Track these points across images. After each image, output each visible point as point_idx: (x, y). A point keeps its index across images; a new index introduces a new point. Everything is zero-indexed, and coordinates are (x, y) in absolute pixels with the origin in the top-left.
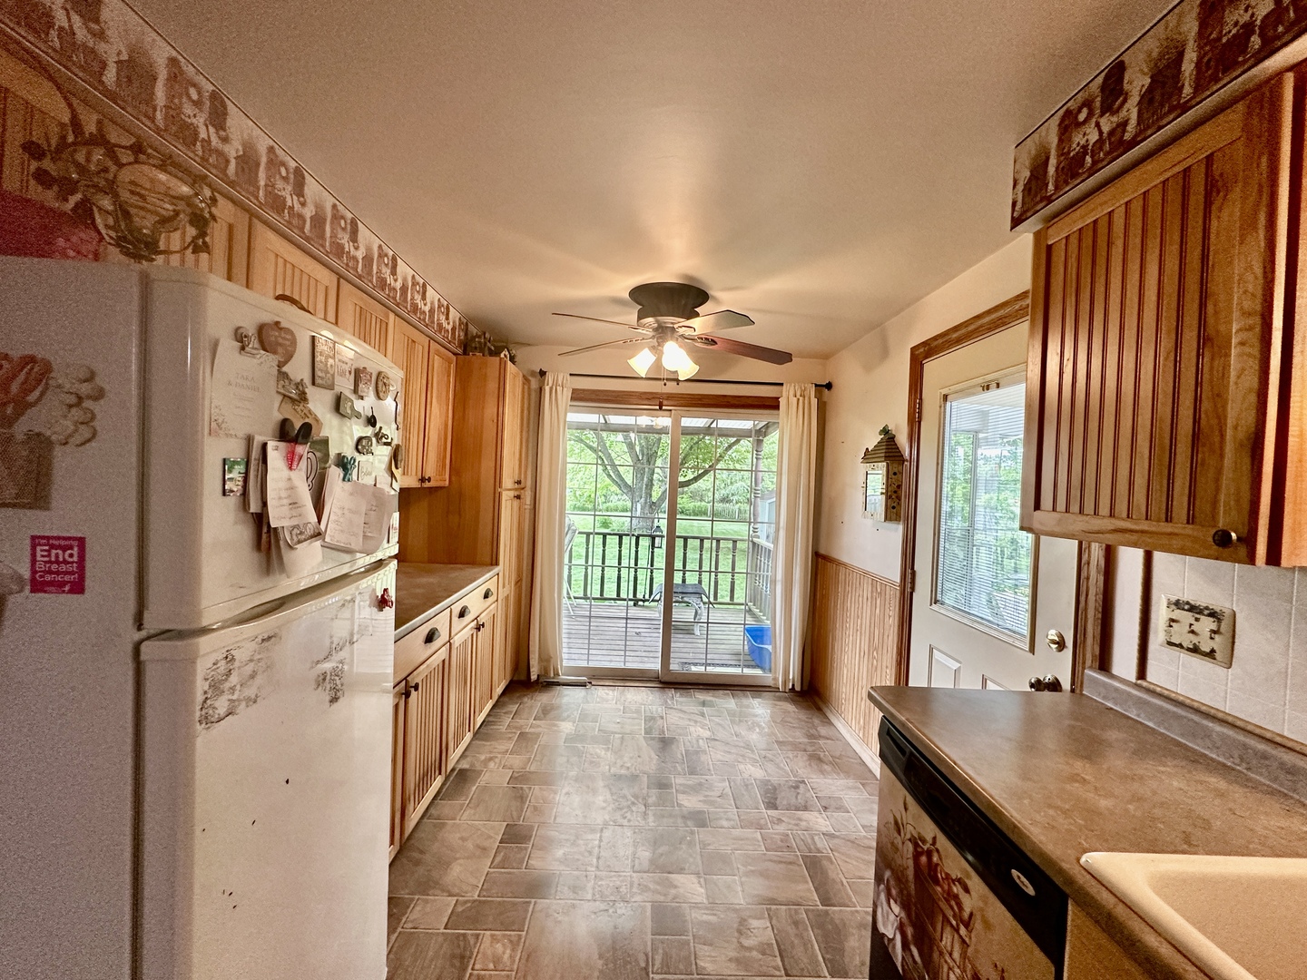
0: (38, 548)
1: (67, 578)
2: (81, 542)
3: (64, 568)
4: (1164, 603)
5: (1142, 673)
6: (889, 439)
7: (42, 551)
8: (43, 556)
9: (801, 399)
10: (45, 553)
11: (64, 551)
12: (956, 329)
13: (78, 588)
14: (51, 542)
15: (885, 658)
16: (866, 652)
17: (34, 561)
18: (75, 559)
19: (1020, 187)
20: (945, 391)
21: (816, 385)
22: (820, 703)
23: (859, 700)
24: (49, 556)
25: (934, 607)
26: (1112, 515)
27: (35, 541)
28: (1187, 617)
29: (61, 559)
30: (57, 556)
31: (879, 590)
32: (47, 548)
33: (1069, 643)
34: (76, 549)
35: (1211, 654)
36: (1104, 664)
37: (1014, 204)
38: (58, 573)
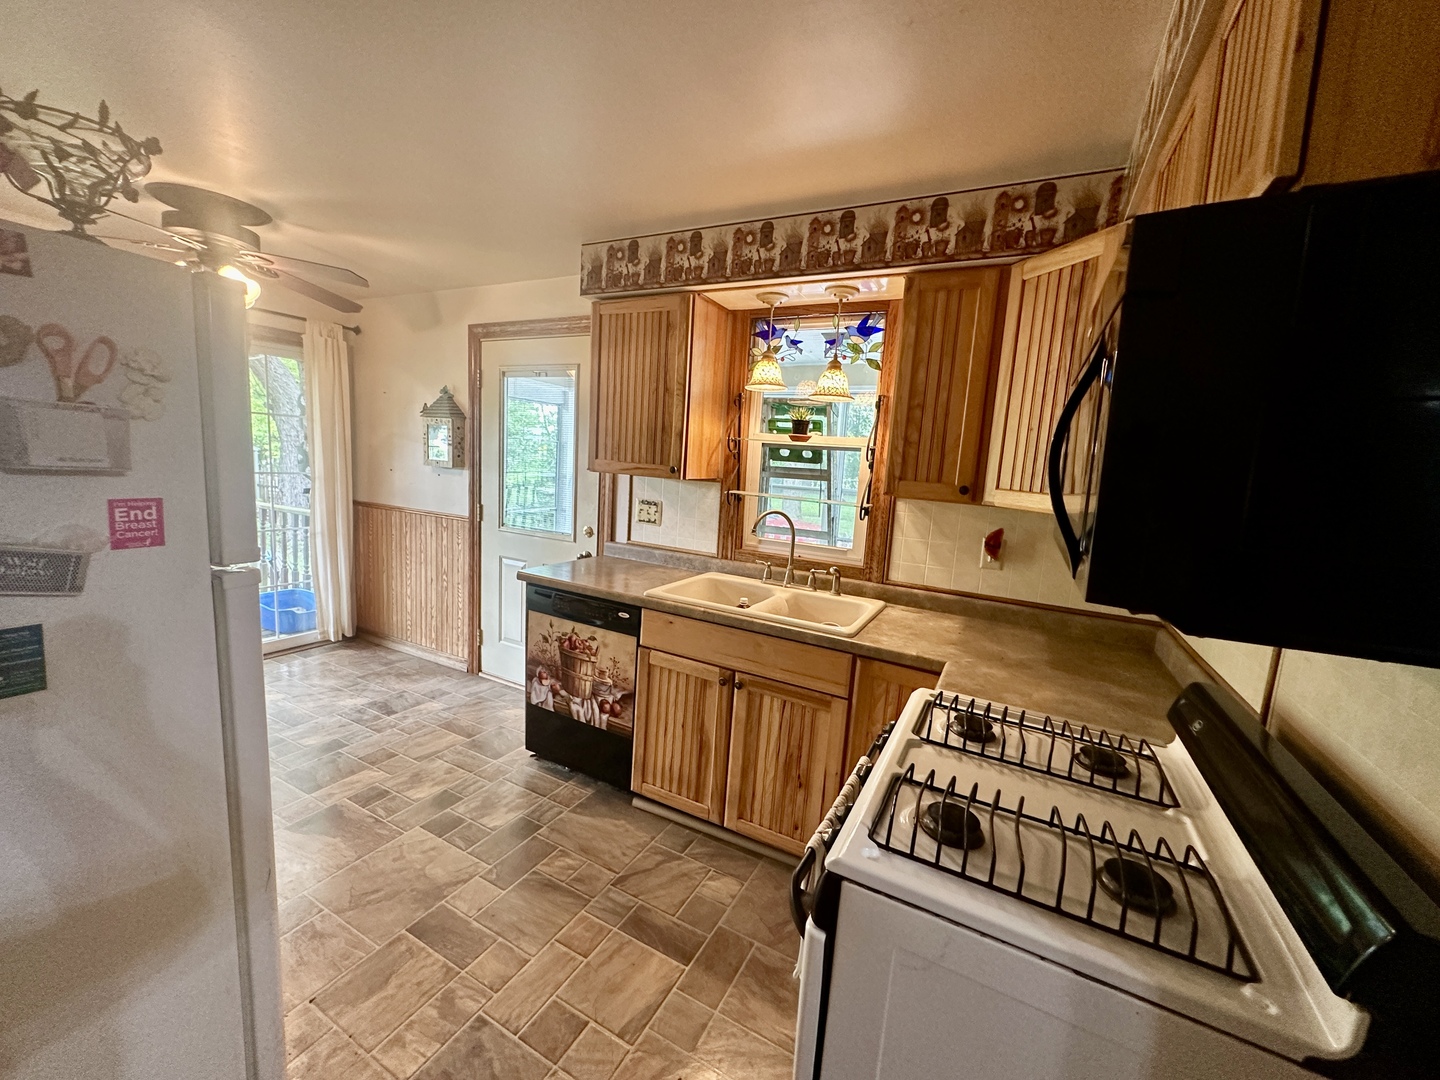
0: (117, 510)
1: (147, 533)
2: (159, 502)
3: (143, 525)
4: (637, 503)
5: (629, 539)
6: (448, 397)
7: (121, 512)
8: (121, 517)
9: (329, 340)
10: (125, 514)
11: (143, 511)
12: (513, 323)
13: (159, 540)
14: (129, 504)
15: (456, 577)
16: (434, 578)
17: (112, 521)
18: (154, 517)
19: (586, 272)
20: (504, 369)
21: (344, 327)
22: (377, 641)
23: (429, 619)
24: (128, 516)
25: (502, 528)
26: (633, 461)
27: (112, 505)
28: (646, 507)
29: (140, 518)
30: (136, 515)
31: (445, 525)
32: (125, 509)
33: (595, 532)
34: (154, 508)
35: (654, 522)
36: (612, 538)
37: (582, 281)
38: (138, 530)
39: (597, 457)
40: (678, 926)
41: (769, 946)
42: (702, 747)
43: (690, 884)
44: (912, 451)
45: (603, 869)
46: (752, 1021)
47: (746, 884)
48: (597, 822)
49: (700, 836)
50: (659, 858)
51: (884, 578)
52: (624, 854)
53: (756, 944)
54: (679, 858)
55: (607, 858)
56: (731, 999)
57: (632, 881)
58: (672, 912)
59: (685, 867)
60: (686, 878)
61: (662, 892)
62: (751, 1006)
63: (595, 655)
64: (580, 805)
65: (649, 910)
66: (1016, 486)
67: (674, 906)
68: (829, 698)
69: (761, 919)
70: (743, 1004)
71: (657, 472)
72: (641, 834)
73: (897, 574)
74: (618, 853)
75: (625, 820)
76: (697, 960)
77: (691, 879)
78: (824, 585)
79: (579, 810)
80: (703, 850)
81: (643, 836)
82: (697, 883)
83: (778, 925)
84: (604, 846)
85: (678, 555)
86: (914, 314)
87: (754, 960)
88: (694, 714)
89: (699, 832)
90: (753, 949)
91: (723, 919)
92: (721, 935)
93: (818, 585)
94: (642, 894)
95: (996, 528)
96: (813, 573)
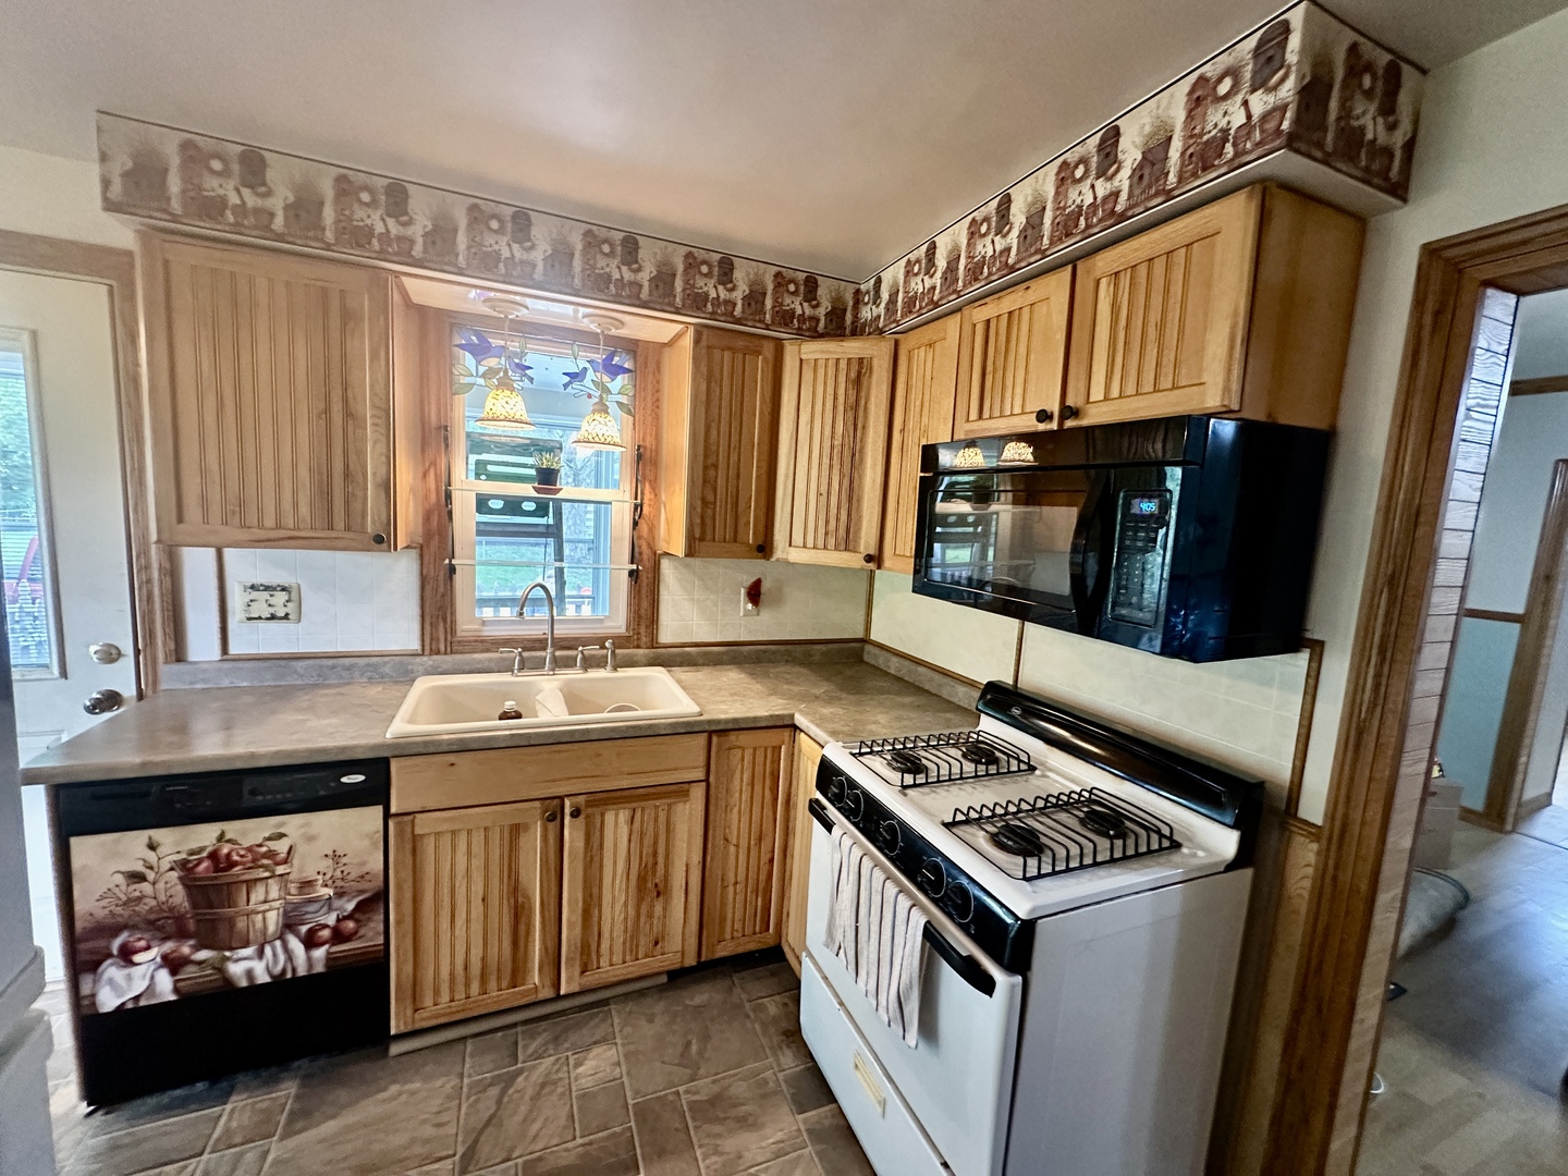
39: (180, 520)
40: (590, 1143)
41: (692, 1081)
42: (519, 913)
43: (560, 1090)
44: (710, 512)
45: (425, 1168)
46: (741, 1162)
47: (618, 1041)
48: (349, 1118)
49: (519, 1029)
50: (494, 1091)
51: (653, 643)
52: (439, 1125)
53: (681, 1089)
54: (519, 1072)
55: (417, 1150)
56: (708, 1162)
57: (484, 1149)
58: (570, 1137)
59: (537, 1076)
60: (547, 1090)
61: (536, 1127)
62: (727, 1149)
63: (285, 862)
64: (294, 1116)
65: (540, 1159)
66: (810, 543)
67: (565, 1127)
68: (686, 786)
69: (663, 1062)
70: (722, 1154)
71: (341, 544)
72: (439, 1083)
73: (666, 636)
74: (429, 1131)
75: (394, 1082)
76: (644, 1159)
77: (555, 1083)
78: (599, 663)
79: (299, 1125)
80: (539, 1041)
81: (445, 1084)
82: (567, 1081)
83: (682, 1055)
84: (398, 1140)
85: (347, 661)
86: (704, 369)
87: (692, 1105)
88: (501, 871)
89: (514, 1025)
90: (683, 1097)
91: (629, 1094)
92: (642, 1112)
93: (589, 663)
94: (512, 1150)
95: (754, 579)
96: (582, 652)
